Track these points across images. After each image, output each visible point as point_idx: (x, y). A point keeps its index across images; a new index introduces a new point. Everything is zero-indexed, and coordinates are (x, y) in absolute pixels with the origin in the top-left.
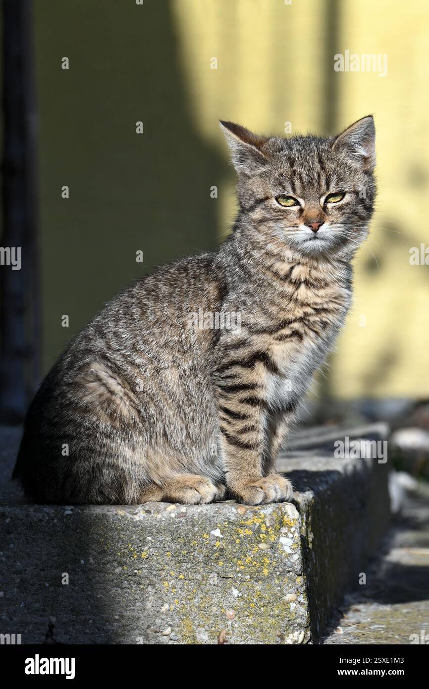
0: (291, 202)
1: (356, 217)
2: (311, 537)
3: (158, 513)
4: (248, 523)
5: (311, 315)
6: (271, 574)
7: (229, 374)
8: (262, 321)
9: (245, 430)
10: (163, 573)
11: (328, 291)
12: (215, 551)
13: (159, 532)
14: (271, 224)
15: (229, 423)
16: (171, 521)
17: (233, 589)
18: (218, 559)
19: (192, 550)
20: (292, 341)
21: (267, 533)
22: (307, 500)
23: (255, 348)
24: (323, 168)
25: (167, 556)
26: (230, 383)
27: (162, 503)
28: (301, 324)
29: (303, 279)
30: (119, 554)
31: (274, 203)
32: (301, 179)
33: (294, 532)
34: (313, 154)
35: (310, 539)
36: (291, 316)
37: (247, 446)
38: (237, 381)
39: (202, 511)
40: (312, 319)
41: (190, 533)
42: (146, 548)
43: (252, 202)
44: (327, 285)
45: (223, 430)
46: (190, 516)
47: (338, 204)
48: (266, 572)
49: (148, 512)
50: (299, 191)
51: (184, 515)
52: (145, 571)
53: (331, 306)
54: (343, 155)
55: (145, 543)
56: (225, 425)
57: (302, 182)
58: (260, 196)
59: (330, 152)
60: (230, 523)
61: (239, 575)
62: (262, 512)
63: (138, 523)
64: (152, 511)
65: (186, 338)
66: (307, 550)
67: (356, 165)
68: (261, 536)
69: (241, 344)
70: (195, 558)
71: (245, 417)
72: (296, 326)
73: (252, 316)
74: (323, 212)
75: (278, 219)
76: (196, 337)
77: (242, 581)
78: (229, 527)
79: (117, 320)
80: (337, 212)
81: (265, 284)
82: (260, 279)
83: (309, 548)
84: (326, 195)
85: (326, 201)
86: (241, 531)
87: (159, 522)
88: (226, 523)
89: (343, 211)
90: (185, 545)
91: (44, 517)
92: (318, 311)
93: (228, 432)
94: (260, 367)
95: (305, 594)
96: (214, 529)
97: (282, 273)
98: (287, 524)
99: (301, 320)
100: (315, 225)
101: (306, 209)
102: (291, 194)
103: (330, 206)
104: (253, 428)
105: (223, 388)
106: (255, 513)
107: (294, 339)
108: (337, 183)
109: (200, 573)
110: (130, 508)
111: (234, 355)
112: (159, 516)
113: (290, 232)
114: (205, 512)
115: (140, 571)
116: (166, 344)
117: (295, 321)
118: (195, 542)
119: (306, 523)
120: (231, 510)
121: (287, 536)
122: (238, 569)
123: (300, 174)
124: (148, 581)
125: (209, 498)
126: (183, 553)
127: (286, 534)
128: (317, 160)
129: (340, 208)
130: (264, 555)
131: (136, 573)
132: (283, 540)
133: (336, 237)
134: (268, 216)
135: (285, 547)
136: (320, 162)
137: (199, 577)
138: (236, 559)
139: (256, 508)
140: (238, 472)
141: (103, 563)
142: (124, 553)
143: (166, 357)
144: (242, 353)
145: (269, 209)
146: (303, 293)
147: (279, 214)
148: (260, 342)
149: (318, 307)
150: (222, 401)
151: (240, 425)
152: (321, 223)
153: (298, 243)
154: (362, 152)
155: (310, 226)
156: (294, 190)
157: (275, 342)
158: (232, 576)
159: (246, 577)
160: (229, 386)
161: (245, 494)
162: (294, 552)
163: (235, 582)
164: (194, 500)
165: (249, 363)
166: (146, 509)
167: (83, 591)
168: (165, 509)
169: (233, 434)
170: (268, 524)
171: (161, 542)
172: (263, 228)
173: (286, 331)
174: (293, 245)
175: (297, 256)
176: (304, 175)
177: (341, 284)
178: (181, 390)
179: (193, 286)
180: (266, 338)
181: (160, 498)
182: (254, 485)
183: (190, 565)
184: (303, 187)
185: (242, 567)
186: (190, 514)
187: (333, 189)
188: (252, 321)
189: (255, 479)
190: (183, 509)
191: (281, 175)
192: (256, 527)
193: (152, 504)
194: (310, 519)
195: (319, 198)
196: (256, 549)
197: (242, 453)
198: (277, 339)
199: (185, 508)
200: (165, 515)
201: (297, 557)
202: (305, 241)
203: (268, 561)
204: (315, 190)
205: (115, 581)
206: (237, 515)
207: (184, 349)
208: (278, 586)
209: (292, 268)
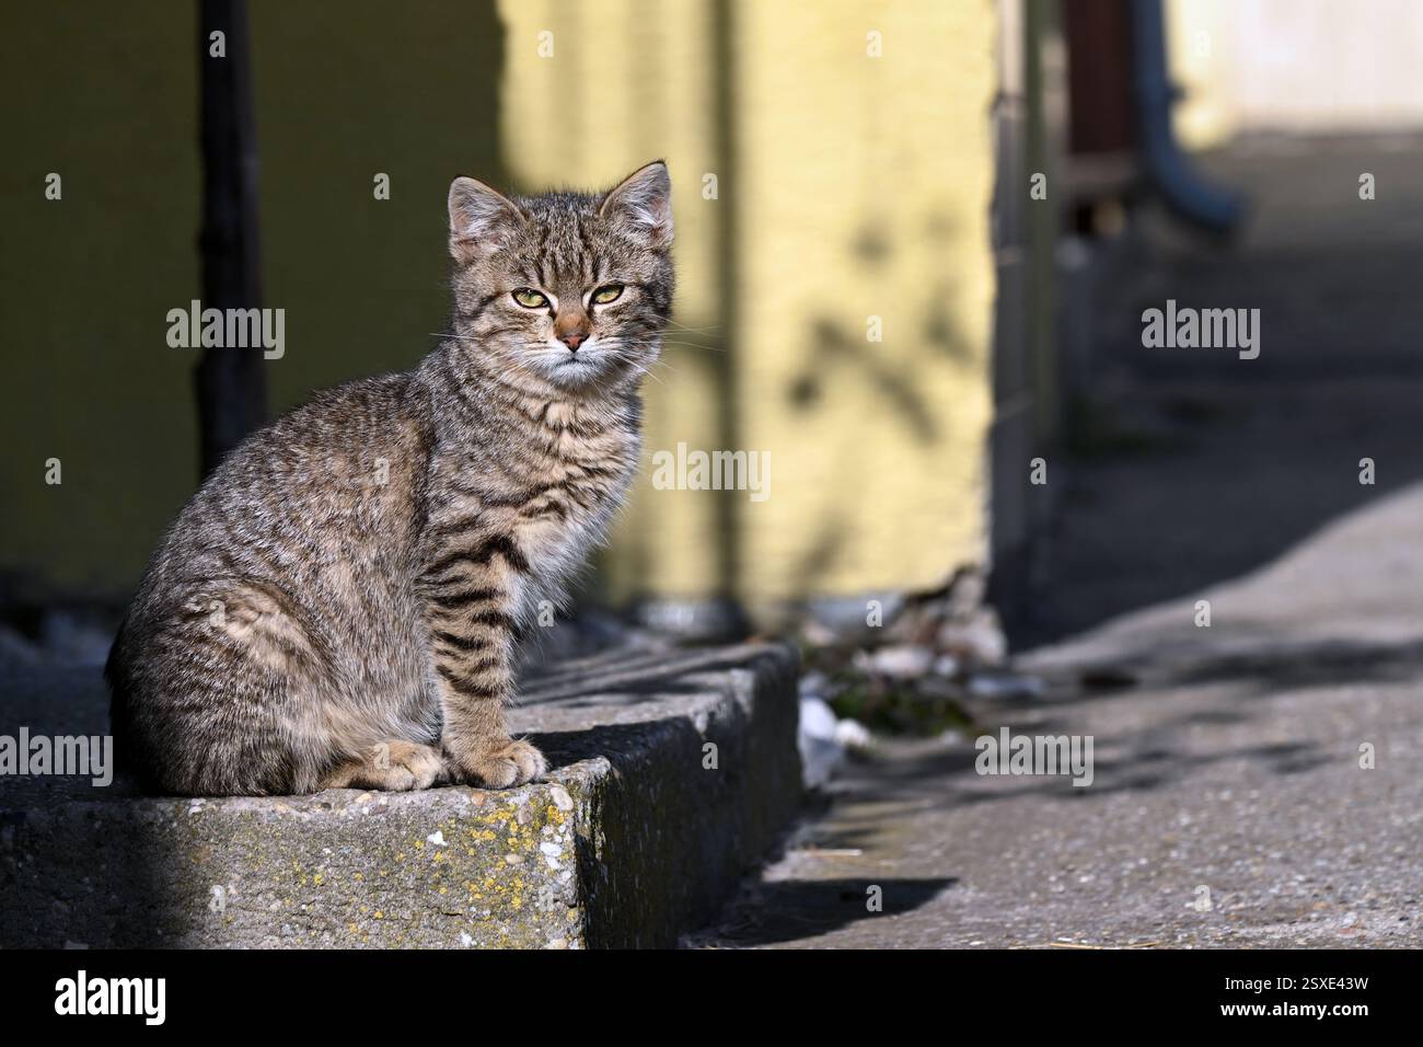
0: (537, 299)
1: (641, 326)
2: (600, 840)
3: (342, 807)
4: (488, 819)
5: (579, 478)
6: (525, 905)
7: (451, 576)
8: (501, 486)
9: (482, 667)
10: (349, 910)
11: (605, 441)
12: (435, 870)
13: (342, 839)
14: (505, 337)
15: (455, 657)
16: (363, 820)
17: (462, 933)
18: (438, 883)
19: (395, 868)
20: (548, 519)
21: (519, 836)
22: (595, 777)
23: (492, 530)
24: (587, 246)
25: (355, 880)
26: (453, 590)
27: (350, 790)
28: (564, 492)
29: (565, 424)
30: (278, 879)
31: (509, 301)
32: (554, 263)
33: (565, 833)
34: (572, 223)
35: (599, 844)
36: (546, 479)
37: (486, 693)
38: (465, 587)
39: (413, 803)
40: (581, 484)
41: (394, 840)
42: (322, 866)
43: (475, 305)
44: (602, 430)
45: (443, 671)
46: (394, 812)
47: (612, 305)
48: (517, 902)
49: (326, 806)
50: (549, 283)
51: (383, 810)
52: (318, 906)
53: (610, 465)
54: (618, 224)
55: (319, 858)
56: (447, 662)
57: (555, 268)
58: (489, 291)
59: (596, 220)
60: (458, 821)
61: (473, 909)
62: (512, 801)
63: (309, 826)
64: (333, 805)
65: (364, 512)
66: (592, 863)
67: (639, 239)
68: (510, 841)
69: (469, 523)
70: (400, 881)
71: (480, 645)
72: (555, 494)
73: (486, 477)
74: (587, 320)
75: (516, 329)
76: (383, 511)
77: (478, 919)
78: (457, 829)
79: (245, 485)
80: (610, 319)
81: (506, 427)
82: (497, 421)
83: (594, 859)
84: (593, 290)
85: (593, 301)
86: (476, 834)
87: (342, 823)
88: (453, 821)
89: (622, 316)
90: (385, 860)
91: (156, 818)
92: (591, 473)
93: (454, 673)
94: (499, 563)
95: (582, 939)
96: (432, 831)
97: (534, 413)
98: (553, 820)
99: (563, 485)
100: (573, 338)
101: (560, 313)
102: (537, 286)
103: (598, 309)
104: (494, 663)
105: (442, 601)
106: (500, 802)
107: (552, 515)
108: (611, 269)
109: (408, 908)
110: (298, 800)
111: (455, 543)
112: (343, 813)
113: (533, 352)
114: (418, 803)
115: (311, 907)
116: (330, 522)
117: (553, 486)
118: (402, 855)
119: (592, 817)
120: (462, 800)
121: (552, 841)
122: (471, 899)
123: (553, 255)
124: (324, 925)
125: (427, 780)
126: (382, 873)
127: (551, 836)
128: (577, 233)
129: (615, 313)
130: (514, 874)
131: (304, 911)
132: (546, 847)
133: (607, 358)
134: (499, 323)
135: (549, 860)
136: (582, 236)
137: (407, 915)
138: (467, 882)
139: (502, 794)
140: (474, 737)
141: (252, 895)
142: (285, 876)
143: (331, 544)
144: (470, 539)
145: (502, 313)
146: (567, 442)
147: (518, 320)
148: (498, 521)
149: (590, 466)
150: (440, 624)
151: (473, 659)
152: (584, 337)
153: (547, 369)
154: (646, 218)
155: (566, 342)
156: (542, 280)
157: (522, 519)
158: (460, 912)
159: (484, 913)
160: (453, 597)
161: (485, 771)
162: (563, 867)
163: (467, 921)
164: (403, 785)
165: (481, 556)
166: (324, 801)
167: (217, 942)
168: (353, 800)
169: (464, 675)
170: (521, 822)
171: (345, 857)
172: (492, 344)
173: (540, 502)
174: (540, 373)
175: (549, 390)
176: (559, 258)
177: (622, 427)
178: (357, 598)
179: (375, 428)
180: (509, 512)
181: (346, 781)
182: (499, 755)
183: (392, 894)
184: (557, 276)
185: (478, 896)
186: (393, 809)
187: (603, 280)
188: (486, 486)
189: (502, 744)
190: (383, 799)
191: (524, 257)
192: (501, 826)
193: (333, 793)
194: (599, 809)
195: (582, 295)
196: (501, 863)
197: (477, 705)
198: (525, 515)
199: (386, 798)
200: (353, 811)
201: (567, 876)
202: (559, 365)
203: (520, 884)
204: (575, 281)
205: (270, 925)
206: (470, 808)
207: (362, 530)
208: (538, 927)
209: (546, 408)
